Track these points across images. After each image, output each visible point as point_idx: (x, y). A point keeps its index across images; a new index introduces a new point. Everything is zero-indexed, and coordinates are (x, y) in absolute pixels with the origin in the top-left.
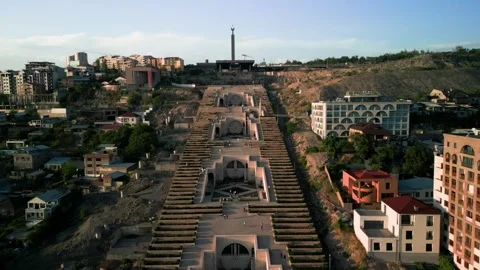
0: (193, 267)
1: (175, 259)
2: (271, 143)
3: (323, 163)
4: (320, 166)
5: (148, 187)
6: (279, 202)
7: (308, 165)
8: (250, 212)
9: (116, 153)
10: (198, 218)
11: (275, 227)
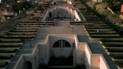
0: (26, 55)
1: (14, 49)
2: (77, 4)
3: (106, 6)
4: (104, 8)
5: (20, 18)
6: (87, 20)
7: (97, 9)
8: (71, 24)
9: (11, 8)
10: (39, 26)
11: (88, 31)
